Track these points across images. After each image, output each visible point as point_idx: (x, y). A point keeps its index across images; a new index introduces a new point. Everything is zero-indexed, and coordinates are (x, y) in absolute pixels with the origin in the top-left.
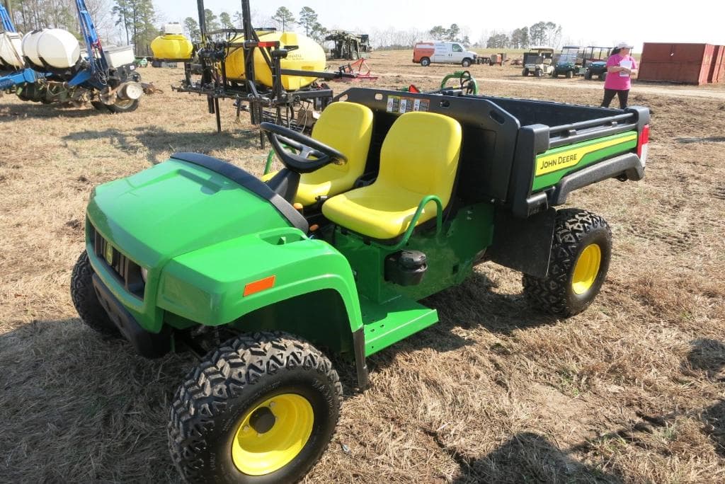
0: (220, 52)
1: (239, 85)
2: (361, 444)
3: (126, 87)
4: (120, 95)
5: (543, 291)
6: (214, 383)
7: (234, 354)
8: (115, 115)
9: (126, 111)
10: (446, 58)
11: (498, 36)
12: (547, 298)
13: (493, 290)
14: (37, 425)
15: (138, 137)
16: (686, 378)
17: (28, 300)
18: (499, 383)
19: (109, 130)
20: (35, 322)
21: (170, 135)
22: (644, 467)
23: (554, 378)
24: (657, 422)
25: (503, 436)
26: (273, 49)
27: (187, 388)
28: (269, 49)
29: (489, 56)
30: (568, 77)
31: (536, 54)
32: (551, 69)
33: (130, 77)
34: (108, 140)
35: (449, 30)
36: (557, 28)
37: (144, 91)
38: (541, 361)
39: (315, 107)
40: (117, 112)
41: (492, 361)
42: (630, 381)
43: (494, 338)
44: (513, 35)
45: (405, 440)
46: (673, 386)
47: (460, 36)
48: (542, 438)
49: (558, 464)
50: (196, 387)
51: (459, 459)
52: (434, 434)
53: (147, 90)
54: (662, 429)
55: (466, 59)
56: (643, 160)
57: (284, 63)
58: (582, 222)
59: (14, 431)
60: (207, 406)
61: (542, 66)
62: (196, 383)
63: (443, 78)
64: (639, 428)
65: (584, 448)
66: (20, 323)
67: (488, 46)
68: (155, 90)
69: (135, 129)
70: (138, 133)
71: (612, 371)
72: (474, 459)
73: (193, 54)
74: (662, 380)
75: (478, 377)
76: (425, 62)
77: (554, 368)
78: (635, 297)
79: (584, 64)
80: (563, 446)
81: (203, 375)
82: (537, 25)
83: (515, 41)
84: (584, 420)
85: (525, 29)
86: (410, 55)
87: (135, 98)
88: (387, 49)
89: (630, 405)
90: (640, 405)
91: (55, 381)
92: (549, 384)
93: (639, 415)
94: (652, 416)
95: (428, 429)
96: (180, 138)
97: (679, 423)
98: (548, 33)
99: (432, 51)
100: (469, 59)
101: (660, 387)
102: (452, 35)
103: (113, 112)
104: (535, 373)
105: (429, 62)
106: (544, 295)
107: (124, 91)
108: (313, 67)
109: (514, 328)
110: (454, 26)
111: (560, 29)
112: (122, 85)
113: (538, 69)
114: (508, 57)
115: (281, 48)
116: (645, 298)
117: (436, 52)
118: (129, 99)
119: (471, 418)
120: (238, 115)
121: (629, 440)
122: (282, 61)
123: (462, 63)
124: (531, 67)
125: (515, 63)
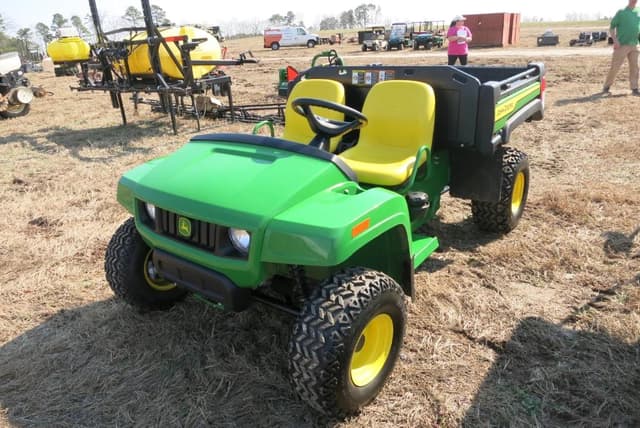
0: (122, 50)
1: (139, 79)
2: (411, 350)
3: (16, 92)
4: (12, 101)
5: (492, 213)
6: (335, 313)
7: (340, 288)
8: (9, 121)
9: (19, 115)
10: (294, 42)
11: (328, 19)
12: (495, 219)
13: (441, 221)
14: (125, 395)
15: (48, 137)
16: (612, 260)
17: (41, 295)
18: (488, 287)
19: (12, 134)
20: (62, 311)
21: (77, 132)
22: (618, 324)
23: (523, 277)
24: (610, 292)
25: (513, 323)
26: (181, 43)
27: (308, 324)
28: (177, 43)
29: (329, 37)
30: (399, 49)
31: (371, 32)
32: (385, 44)
33: (19, 82)
34: (18, 144)
35: (286, 17)
36: (377, 9)
37: (35, 94)
38: (509, 266)
39: (214, 93)
40: (11, 117)
41: (474, 272)
42: (577, 269)
43: (465, 256)
44: (341, 18)
45: (444, 341)
46: (606, 267)
47: (296, 22)
48: (539, 319)
49: (559, 334)
50: (319, 320)
51: (491, 345)
52: (463, 332)
53: (37, 93)
54: (615, 297)
55: (310, 41)
56: (543, 103)
57: (194, 55)
58: (513, 155)
59: (108, 404)
60: (336, 332)
61: (377, 42)
62: (318, 316)
63: (312, 58)
64: (598, 299)
65: (572, 320)
66: (46, 315)
67: (322, 29)
68: (45, 93)
69: (39, 131)
70: (46, 134)
71: (562, 264)
72: (504, 342)
73: (91, 55)
74: (598, 264)
75: (470, 285)
76: (275, 46)
77: (521, 270)
78: (547, 211)
79: (411, 37)
80: (556, 322)
81: (321, 309)
82: (361, 7)
83: (344, 23)
84: (560, 301)
85: (350, 12)
86: (261, 42)
87: (26, 102)
88: (233, 38)
89: (586, 285)
90: (592, 284)
91: (119, 356)
92: (521, 282)
93: (594, 290)
94: (604, 289)
95: (457, 328)
96: (90, 134)
97: (626, 290)
98: (370, 13)
99: (280, 37)
100: (312, 40)
101: (600, 269)
102: (289, 21)
103: (6, 118)
104: (509, 276)
105: (279, 46)
106: (493, 216)
107: (15, 96)
108: (210, 57)
109: (477, 247)
110: (290, 13)
111: (379, 10)
112: (12, 91)
113: (374, 45)
114: (345, 36)
115: (190, 41)
116: (555, 210)
117: (284, 37)
118: (21, 103)
119: (482, 315)
120: (136, 108)
121: (599, 308)
122: (192, 53)
123: (307, 45)
124: (369, 43)
125: (352, 41)
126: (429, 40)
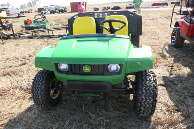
11: (23, 5)
29: (27, 10)
30: (54, 13)
31: (43, 8)
32: (49, 12)
35: (7, 5)
36: (39, 1)
44: (28, 4)
61: (46, 11)
67: (21, 8)
79: (57, 9)
83: (29, 6)
98: (37, 3)
100: (22, 12)
105: (9, 14)
110: (8, 3)
114: (33, 10)
117: (11, 11)
124: (43, 12)
125: (35, 12)
126: (63, 10)
